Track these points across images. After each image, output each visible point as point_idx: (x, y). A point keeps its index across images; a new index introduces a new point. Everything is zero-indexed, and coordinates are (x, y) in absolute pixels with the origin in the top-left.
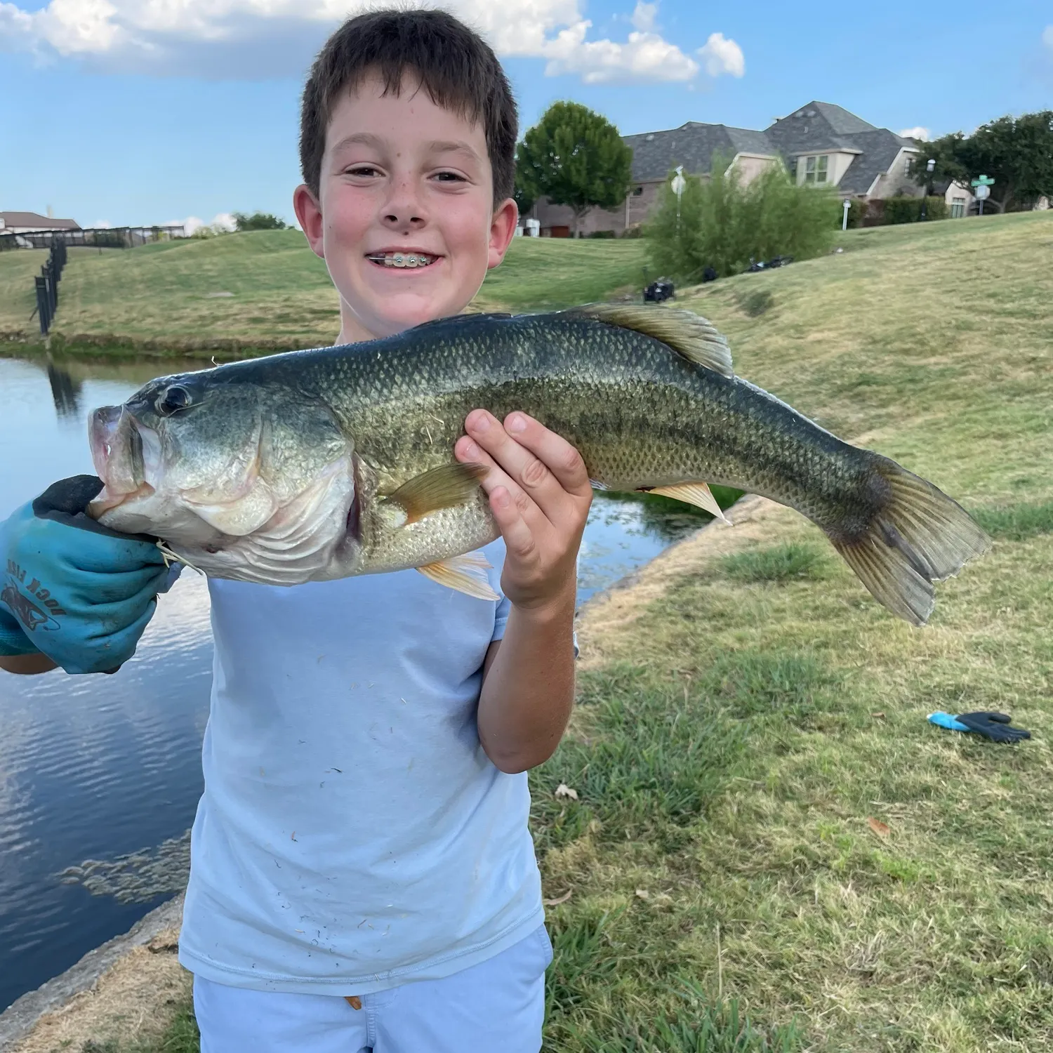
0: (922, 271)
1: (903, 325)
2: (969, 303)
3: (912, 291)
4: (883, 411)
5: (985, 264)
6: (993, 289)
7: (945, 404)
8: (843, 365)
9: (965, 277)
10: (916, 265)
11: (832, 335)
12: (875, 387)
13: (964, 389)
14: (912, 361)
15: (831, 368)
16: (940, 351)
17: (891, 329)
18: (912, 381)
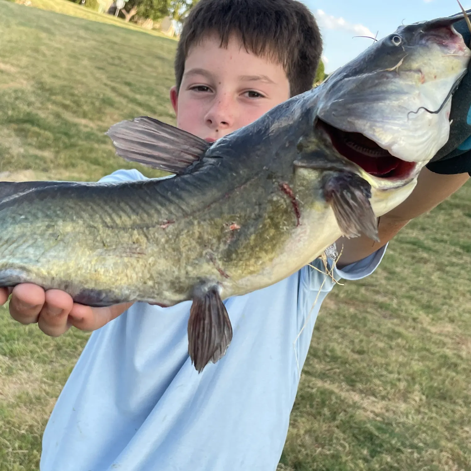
0: (82, 43)
1: (65, 83)
2: (113, 84)
3: (74, 57)
4: (39, 153)
5: (125, 57)
6: (129, 79)
7: (88, 167)
8: (17, 98)
9: (110, 61)
10: (80, 37)
11: (13, 70)
12: (36, 129)
13: (103, 157)
14: (68, 116)
15: (6, 98)
16: (90, 116)
17: (57, 83)
18: (66, 134)
